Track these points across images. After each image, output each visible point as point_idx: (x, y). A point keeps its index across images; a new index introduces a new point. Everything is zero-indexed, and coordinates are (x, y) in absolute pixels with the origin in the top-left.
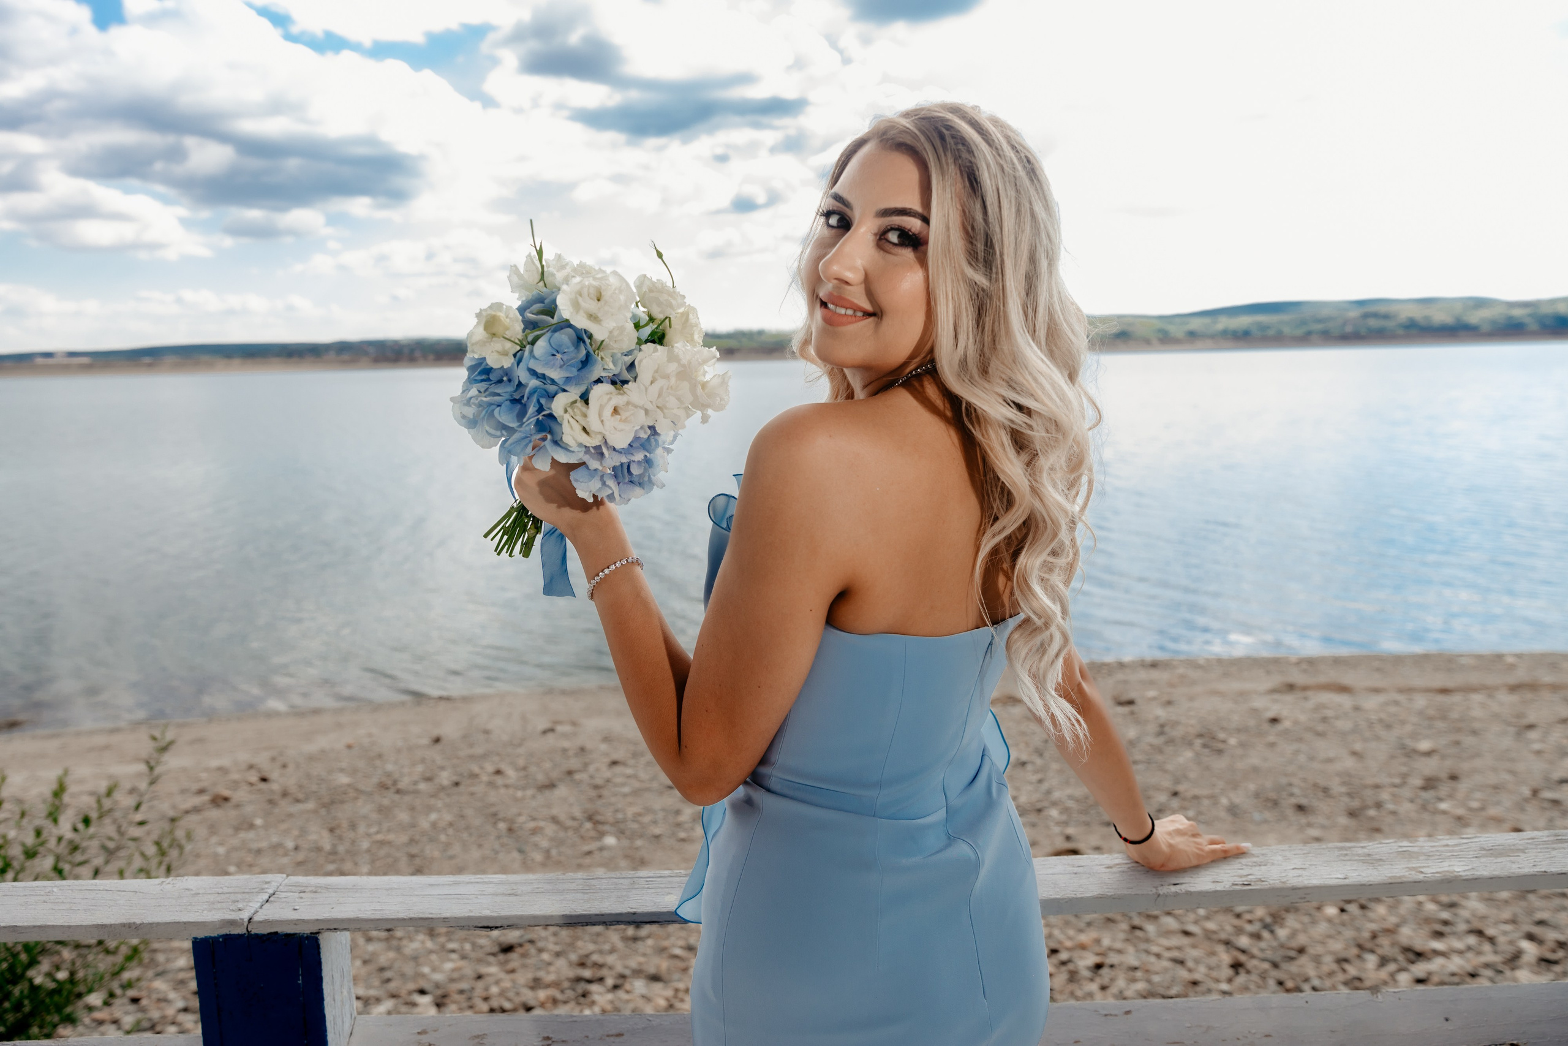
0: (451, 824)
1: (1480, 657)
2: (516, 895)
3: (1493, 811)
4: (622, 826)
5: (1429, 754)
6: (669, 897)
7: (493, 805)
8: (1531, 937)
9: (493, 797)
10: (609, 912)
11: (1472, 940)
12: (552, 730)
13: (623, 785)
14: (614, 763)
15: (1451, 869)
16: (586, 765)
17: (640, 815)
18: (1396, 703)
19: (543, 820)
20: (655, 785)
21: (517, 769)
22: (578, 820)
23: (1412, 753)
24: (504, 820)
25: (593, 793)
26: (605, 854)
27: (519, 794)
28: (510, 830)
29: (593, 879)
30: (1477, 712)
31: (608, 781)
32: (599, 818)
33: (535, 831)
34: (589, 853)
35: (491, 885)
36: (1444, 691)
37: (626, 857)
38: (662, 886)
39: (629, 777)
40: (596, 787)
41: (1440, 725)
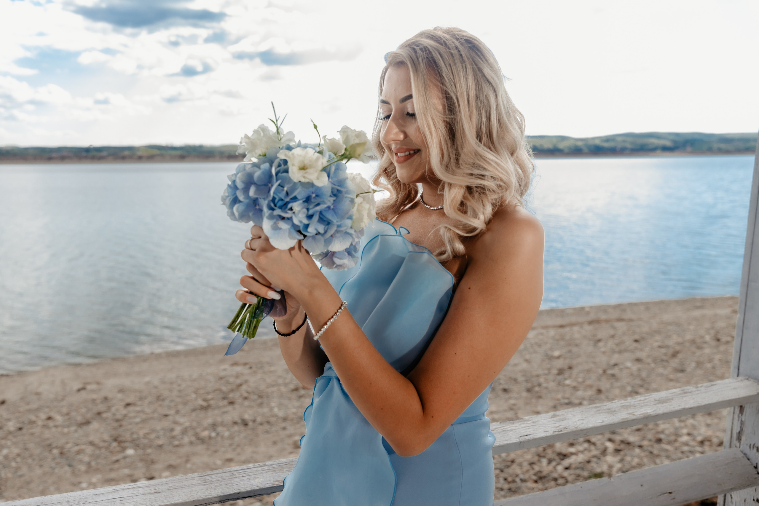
0: (18, 455)
1: (575, 309)
2: (159, 493)
3: (588, 382)
4: (137, 442)
5: (558, 357)
6: (257, 480)
7: (48, 439)
8: (610, 440)
9: (47, 434)
10: (223, 494)
11: (586, 445)
12: (84, 389)
13: (135, 417)
14: (128, 405)
15: (645, 412)
16: (109, 408)
17: (148, 434)
18: (542, 334)
19: (84, 445)
20: (156, 415)
21: (62, 415)
22: (107, 442)
23: (551, 358)
24: (56, 447)
25: (116, 424)
26: (128, 460)
27: (66, 430)
28: (61, 453)
29: (205, 476)
30: (577, 336)
31: (125, 416)
32: (121, 439)
33: (78, 452)
34: (117, 461)
35: (139, 489)
36: (562, 326)
37: (142, 460)
38: (251, 474)
39: (139, 412)
40: (117, 421)
41: (562, 343)
